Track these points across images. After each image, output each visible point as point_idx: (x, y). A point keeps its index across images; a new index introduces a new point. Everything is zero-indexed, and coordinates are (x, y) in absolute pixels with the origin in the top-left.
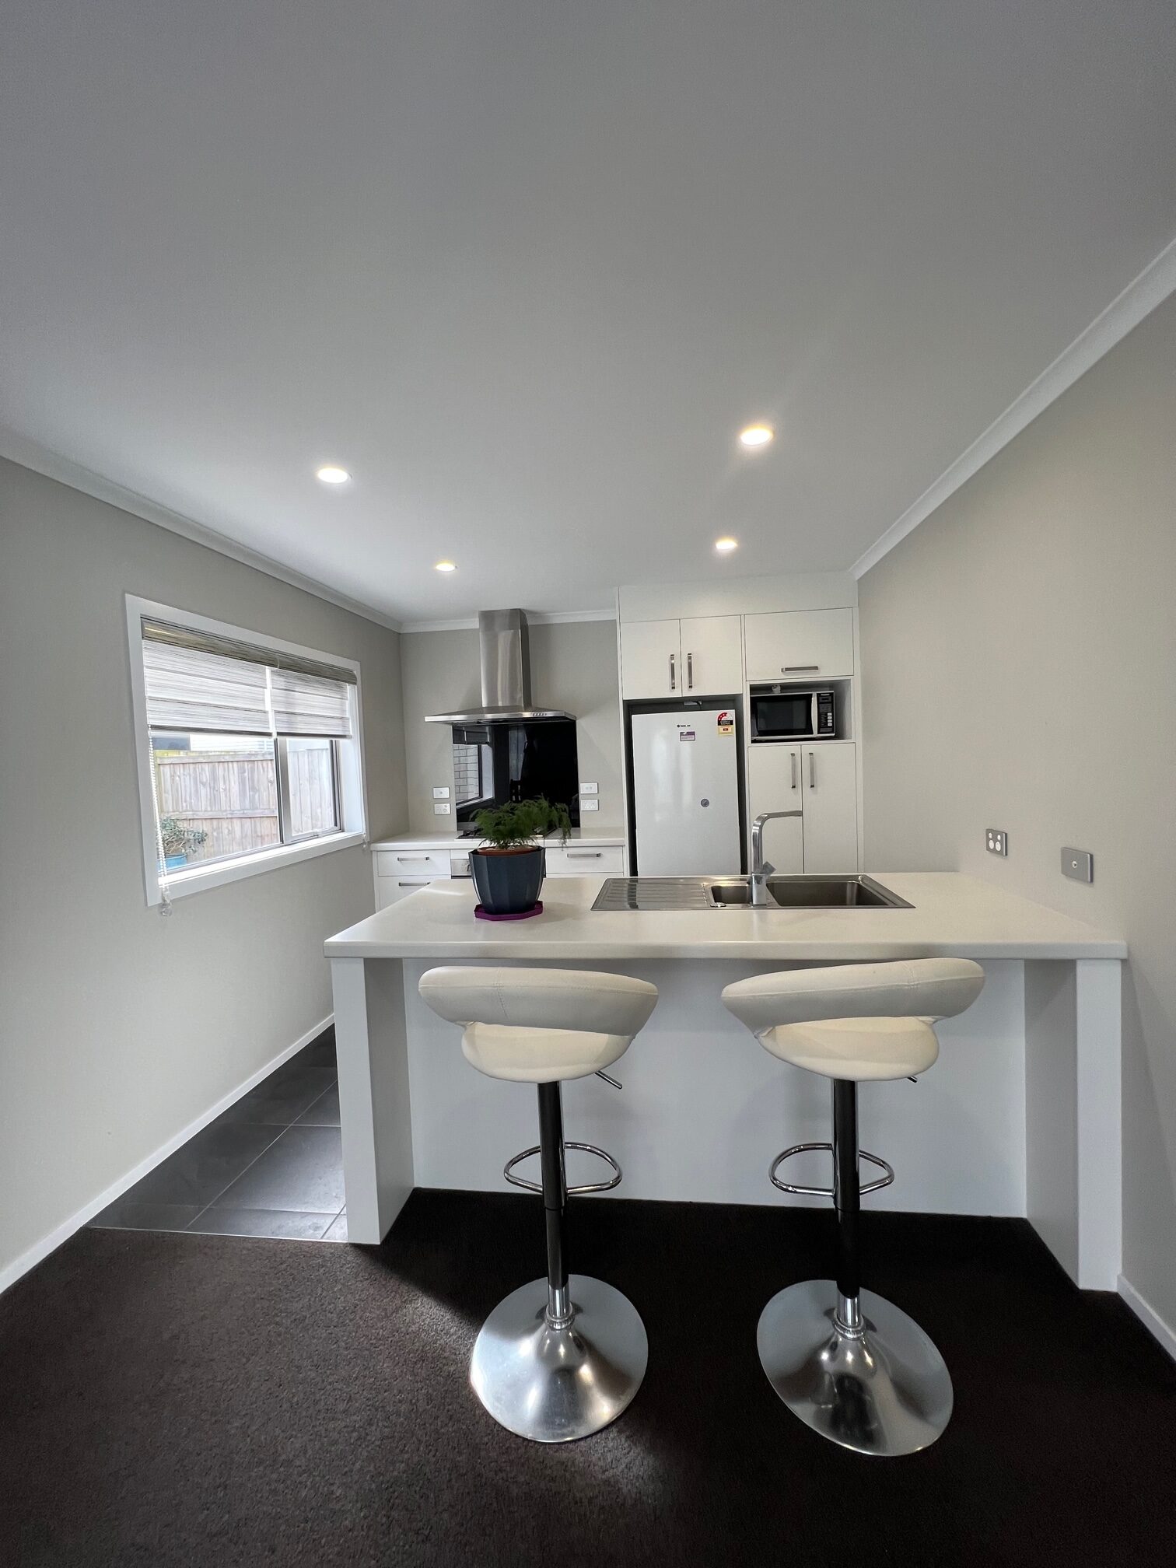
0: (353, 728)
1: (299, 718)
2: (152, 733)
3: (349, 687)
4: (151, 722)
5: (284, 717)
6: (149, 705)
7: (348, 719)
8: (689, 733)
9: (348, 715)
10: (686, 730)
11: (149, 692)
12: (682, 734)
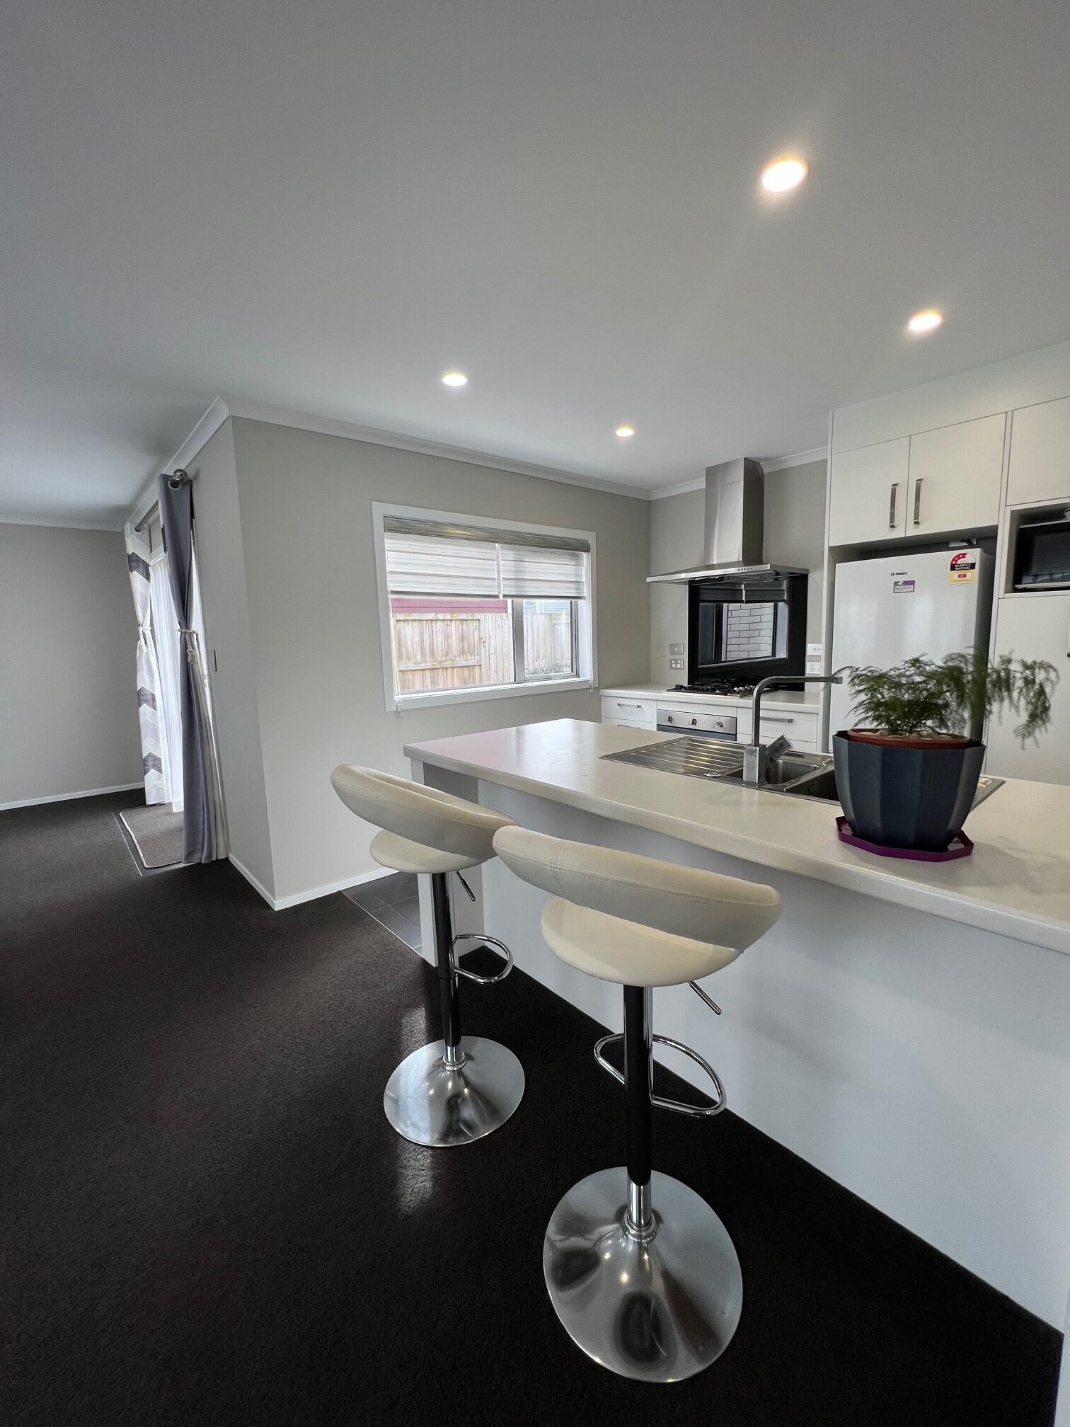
0: (586, 591)
1: (528, 583)
2: (391, 596)
3: (585, 555)
4: (390, 589)
5: (513, 583)
6: (389, 577)
7: (583, 582)
8: (906, 583)
9: (584, 580)
10: (902, 579)
11: (389, 568)
12: (896, 584)
